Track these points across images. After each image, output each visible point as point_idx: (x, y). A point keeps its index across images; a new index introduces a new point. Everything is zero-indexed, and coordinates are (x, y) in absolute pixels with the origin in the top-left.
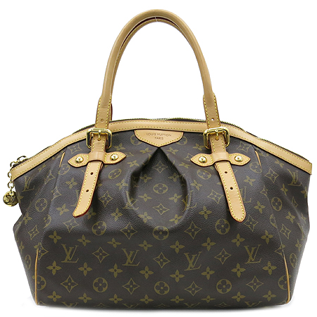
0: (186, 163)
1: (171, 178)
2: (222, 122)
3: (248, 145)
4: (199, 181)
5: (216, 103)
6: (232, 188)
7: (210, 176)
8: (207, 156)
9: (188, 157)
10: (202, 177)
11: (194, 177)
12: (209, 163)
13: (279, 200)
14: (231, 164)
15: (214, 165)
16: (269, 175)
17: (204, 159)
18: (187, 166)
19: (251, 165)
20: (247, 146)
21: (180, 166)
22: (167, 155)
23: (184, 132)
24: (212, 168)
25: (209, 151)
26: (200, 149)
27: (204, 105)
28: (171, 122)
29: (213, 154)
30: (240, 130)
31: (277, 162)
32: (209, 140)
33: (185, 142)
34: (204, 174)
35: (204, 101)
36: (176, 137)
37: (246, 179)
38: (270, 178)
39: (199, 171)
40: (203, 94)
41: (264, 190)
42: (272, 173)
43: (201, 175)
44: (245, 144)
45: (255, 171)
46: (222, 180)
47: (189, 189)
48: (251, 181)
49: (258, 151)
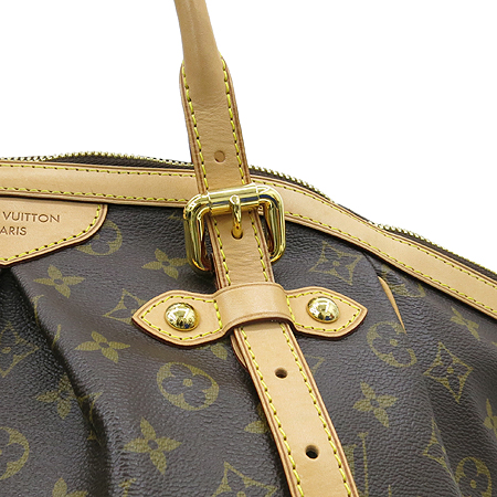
0: (113, 332)
1: (47, 397)
2: (254, 171)
3: (351, 254)
4: (166, 423)
5: (230, 92)
6: (312, 453)
7: (212, 392)
8: (200, 300)
9: (121, 306)
10: (179, 401)
11: (144, 404)
12: (209, 330)
13: (481, 468)
14: (298, 335)
15: (228, 338)
16: (440, 371)
17: (189, 316)
18: (112, 353)
19: (372, 334)
20: (345, 261)
21: (82, 350)
22: (35, 300)
23: (111, 207)
24: (220, 352)
25: (205, 280)
26: (171, 271)
27: (186, 100)
28: (61, 168)
29: (224, 294)
30: (318, 201)
31: (458, 318)
32: (206, 237)
33: (115, 246)
34: (188, 383)
35: (184, 87)
36: (80, 223)
37: (362, 396)
38: (445, 382)
39: (164, 372)
40: (179, 58)
41: (434, 440)
42: (447, 360)
43: (175, 392)
44: (341, 252)
45: (389, 359)
46: (270, 409)
47: (116, 472)
48: (381, 405)
49: (389, 279)
